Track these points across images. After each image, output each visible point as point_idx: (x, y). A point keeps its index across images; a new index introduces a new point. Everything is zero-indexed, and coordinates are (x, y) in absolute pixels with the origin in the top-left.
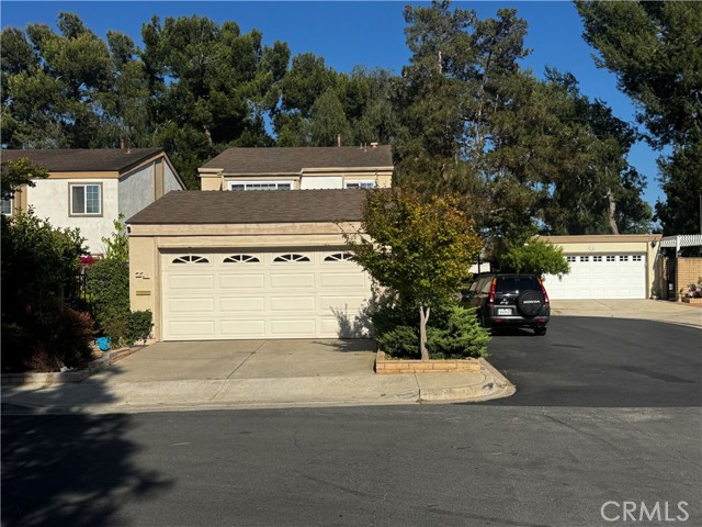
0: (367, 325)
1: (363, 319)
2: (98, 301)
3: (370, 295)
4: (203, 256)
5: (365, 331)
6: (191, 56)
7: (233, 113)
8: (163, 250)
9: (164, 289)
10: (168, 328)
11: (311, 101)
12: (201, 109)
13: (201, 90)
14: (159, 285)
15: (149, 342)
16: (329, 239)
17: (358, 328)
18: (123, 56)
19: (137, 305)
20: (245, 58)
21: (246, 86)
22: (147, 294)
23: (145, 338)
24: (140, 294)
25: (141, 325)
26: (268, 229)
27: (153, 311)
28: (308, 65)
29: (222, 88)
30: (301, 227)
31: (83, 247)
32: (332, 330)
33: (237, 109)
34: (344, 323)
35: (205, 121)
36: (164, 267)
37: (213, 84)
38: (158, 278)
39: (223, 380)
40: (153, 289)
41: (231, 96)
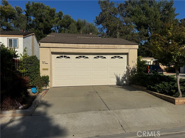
0: (126, 80)
1: (124, 78)
3: (126, 70)
4: (68, 56)
5: (125, 82)
6: (38, 12)
7: (49, 27)
8: (53, 53)
9: (53, 68)
10: (54, 83)
12: (41, 25)
13: (41, 21)
14: (51, 66)
15: (48, 88)
16: (114, 51)
17: (123, 81)
18: (19, 12)
21: (53, 21)
22: (47, 69)
23: (46, 86)
24: (44, 69)
25: (46, 80)
26: (93, 46)
27: (49, 76)
28: (67, 17)
29: (47, 20)
30: (104, 46)
32: (113, 82)
33: (50, 26)
34: (118, 79)
35: (42, 28)
36: (53, 59)
37: (44, 20)
38: (51, 63)
39: (109, 111)
40: (49, 68)
41: (49, 22)
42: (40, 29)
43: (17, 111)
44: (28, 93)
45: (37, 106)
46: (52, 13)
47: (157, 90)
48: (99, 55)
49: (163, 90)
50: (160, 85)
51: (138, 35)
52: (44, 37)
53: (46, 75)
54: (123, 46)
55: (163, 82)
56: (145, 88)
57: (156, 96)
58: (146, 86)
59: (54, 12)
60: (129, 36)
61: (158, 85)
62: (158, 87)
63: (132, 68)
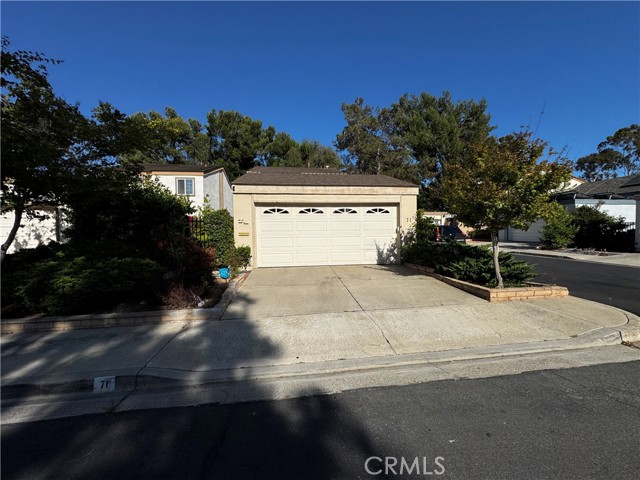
0: (394, 255)
1: (391, 251)
2: (212, 240)
3: (395, 236)
4: (285, 209)
5: (392, 258)
6: (231, 128)
7: (251, 155)
8: (257, 204)
9: (258, 231)
10: (260, 259)
11: (285, 153)
12: (236, 153)
13: (235, 145)
14: (254, 228)
15: (248, 269)
16: (372, 198)
17: (389, 256)
18: (197, 129)
19: (239, 242)
20: (256, 131)
21: (256, 144)
22: (247, 235)
23: (245, 266)
24: (241, 235)
25: (244, 255)
26: (333, 191)
27: (251, 247)
28: (283, 137)
29: (246, 144)
31: (191, 206)
32: (372, 259)
34: (380, 254)
35: (237, 159)
36: (257, 216)
37: (241, 142)
38: (253, 224)
39: (363, 314)
40: (250, 232)
41: (250, 148)
42: (233, 161)
43: (195, 310)
44: (214, 278)
45: (230, 303)
46: (255, 129)
47: (455, 274)
48: (343, 207)
49: (465, 274)
50: (461, 265)
51: (417, 169)
52: (242, 175)
53: (245, 246)
54: (390, 190)
55: (467, 259)
56: (432, 270)
57: (453, 284)
58: (433, 266)
59: (259, 127)
60: (401, 170)
61: (456, 265)
62: (457, 268)
63: (406, 232)
